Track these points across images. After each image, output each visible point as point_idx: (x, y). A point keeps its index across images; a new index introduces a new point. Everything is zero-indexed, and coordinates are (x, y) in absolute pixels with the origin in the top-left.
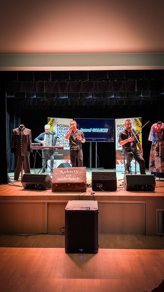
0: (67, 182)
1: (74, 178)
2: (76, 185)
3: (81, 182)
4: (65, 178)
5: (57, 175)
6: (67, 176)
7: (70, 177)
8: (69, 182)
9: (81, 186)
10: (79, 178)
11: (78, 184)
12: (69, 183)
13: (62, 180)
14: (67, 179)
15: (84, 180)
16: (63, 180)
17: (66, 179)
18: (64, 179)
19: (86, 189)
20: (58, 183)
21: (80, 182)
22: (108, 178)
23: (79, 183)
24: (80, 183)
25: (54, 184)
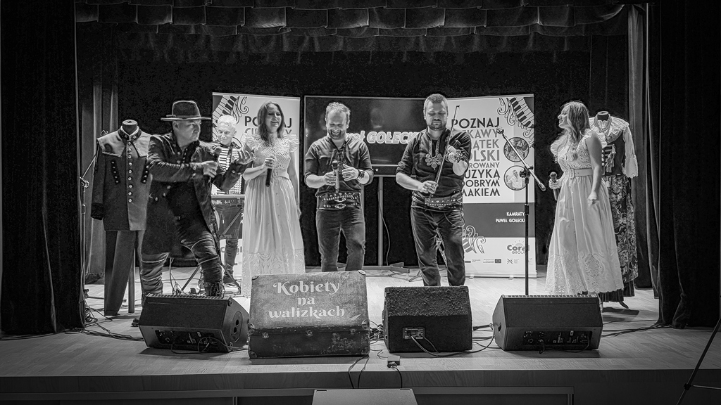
0: (303, 325)
1: (325, 312)
2: (334, 334)
3: (352, 324)
4: (293, 309)
5: (267, 301)
6: (300, 303)
7: (311, 305)
8: (310, 322)
9: (351, 338)
10: (343, 310)
11: (343, 331)
12: (312, 328)
13: (283, 316)
14: (301, 313)
15: (362, 316)
16: (288, 316)
17: (298, 316)
18: (293, 316)
19: (367, 348)
20: (272, 329)
21: (348, 324)
22: (441, 309)
23: (345, 327)
24: (348, 327)
25: (258, 333)
